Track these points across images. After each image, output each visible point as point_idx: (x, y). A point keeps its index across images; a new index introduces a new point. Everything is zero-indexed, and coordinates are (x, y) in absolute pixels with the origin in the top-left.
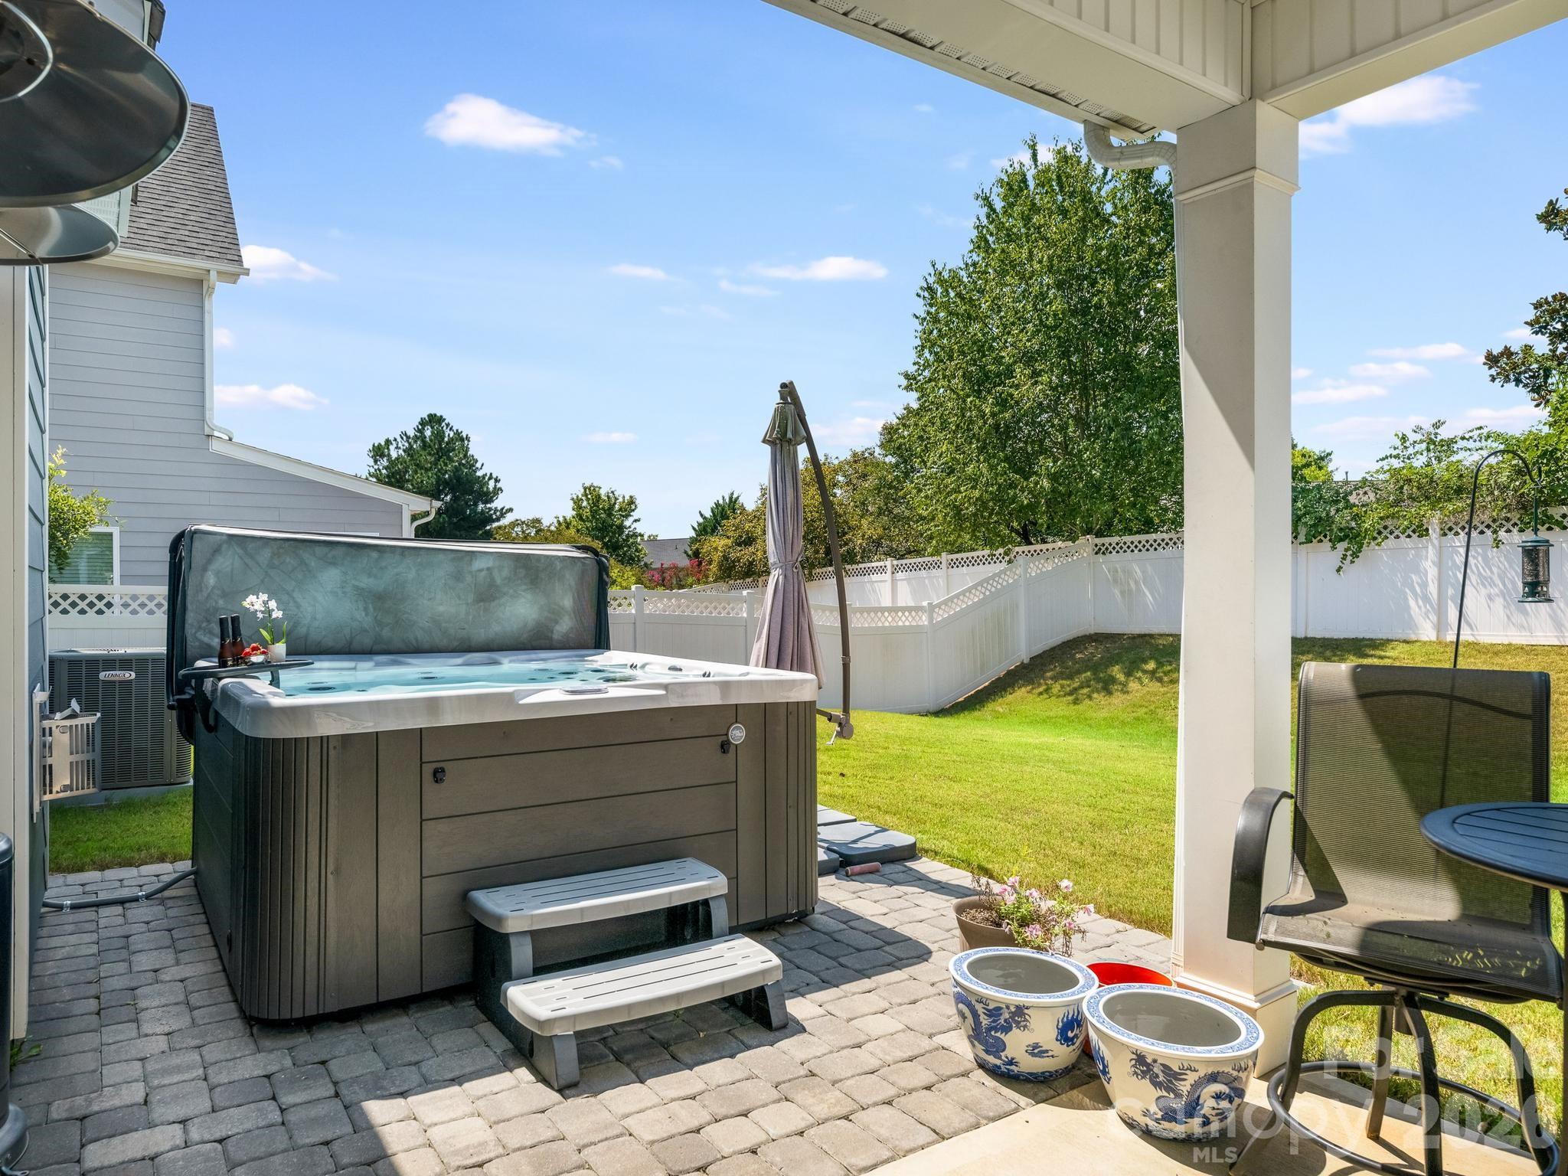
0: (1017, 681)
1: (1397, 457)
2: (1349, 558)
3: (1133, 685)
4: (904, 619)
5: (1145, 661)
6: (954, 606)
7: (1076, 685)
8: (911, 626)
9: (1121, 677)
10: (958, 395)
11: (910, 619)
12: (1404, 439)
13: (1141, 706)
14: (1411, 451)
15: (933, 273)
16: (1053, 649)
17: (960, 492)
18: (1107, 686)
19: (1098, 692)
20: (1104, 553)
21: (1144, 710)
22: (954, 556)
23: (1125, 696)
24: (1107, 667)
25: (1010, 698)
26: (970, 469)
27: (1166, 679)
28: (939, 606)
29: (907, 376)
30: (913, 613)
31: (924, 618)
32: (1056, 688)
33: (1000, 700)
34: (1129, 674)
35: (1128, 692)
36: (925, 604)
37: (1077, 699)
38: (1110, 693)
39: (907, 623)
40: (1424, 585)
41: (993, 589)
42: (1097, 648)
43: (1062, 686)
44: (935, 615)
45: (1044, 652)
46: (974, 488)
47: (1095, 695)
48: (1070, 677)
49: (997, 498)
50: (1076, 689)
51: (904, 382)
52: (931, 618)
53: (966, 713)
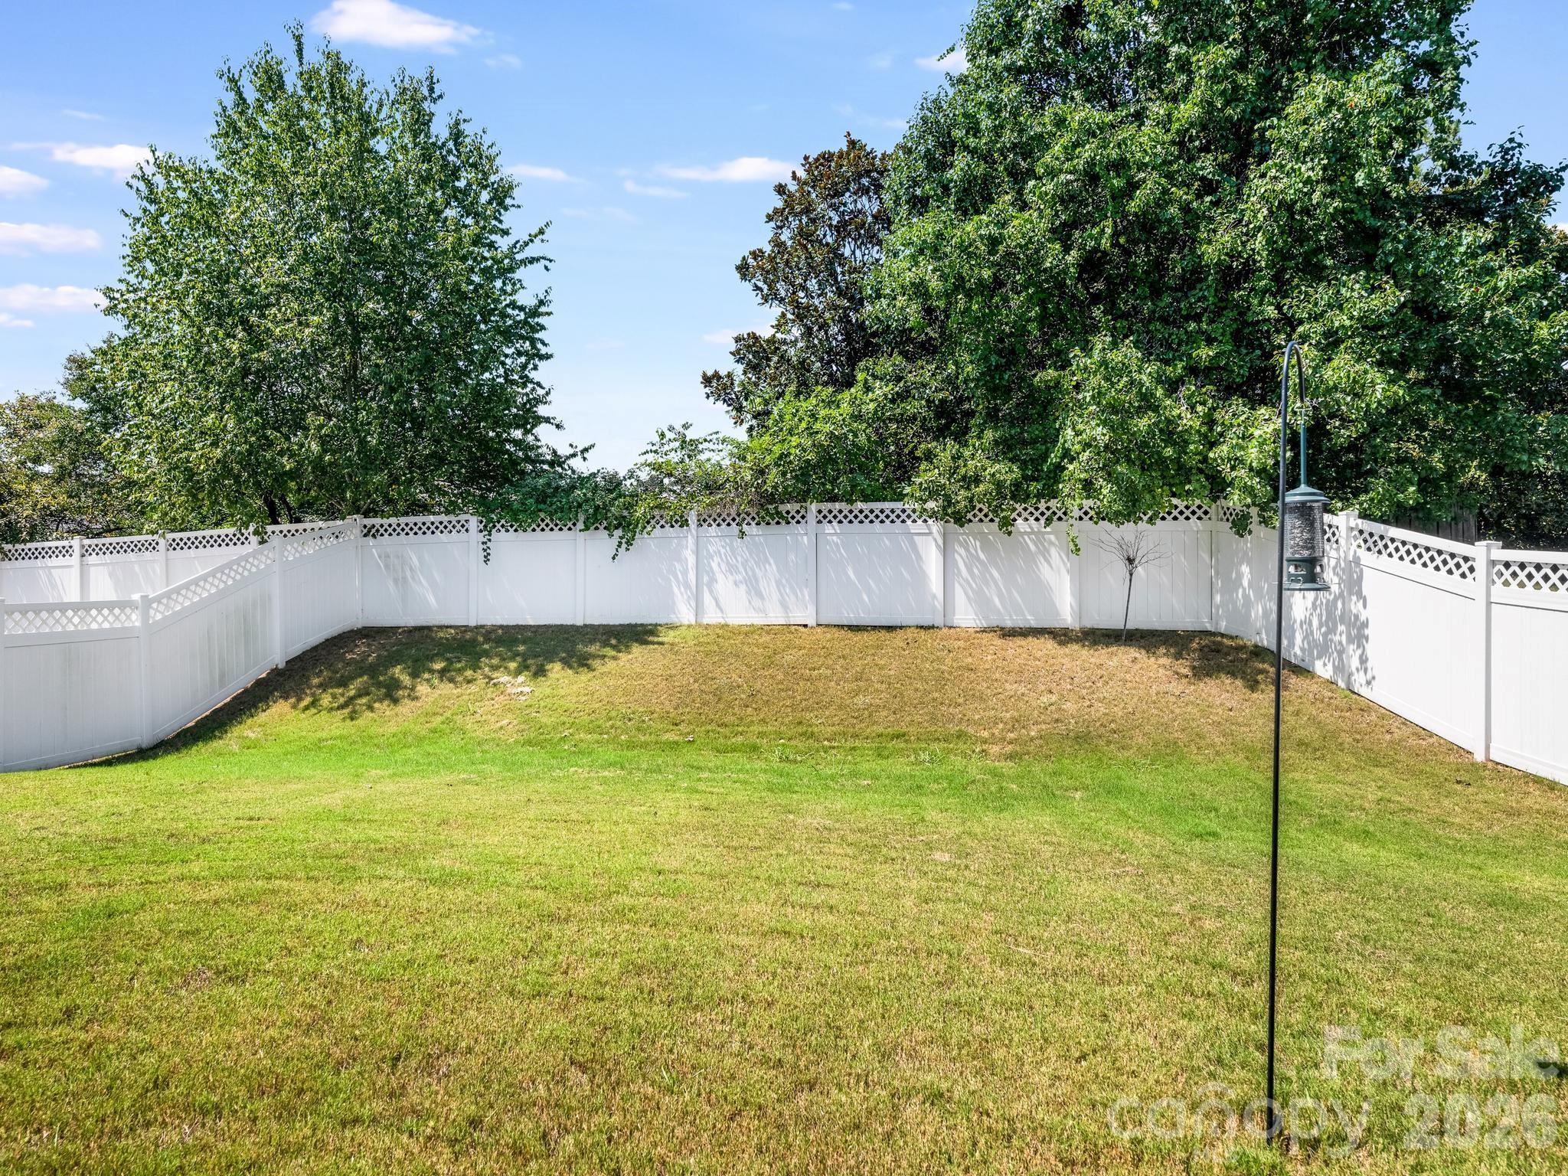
0: (272, 693)
1: (656, 452)
2: (624, 546)
3: (422, 689)
4: (100, 619)
5: (431, 658)
6: (181, 599)
7: (352, 693)
8: (112, 630)
9: (406, 679)
10: (192, 321)
11: (111, 619)
12: (663, 435)
13: (435, 714)
14: (666, 448)
15: (152, 161)
16: (315, 649)
17: (194, 450)
18: (391, 692)
19: (381, 701)
20: (374, 536)
21: (439, 719)
22: (177, 535)
23: (414, 703)
24: (387, 668)
25: (262, 717)
26: (210, 419)
27: (460, 679)
28: (158, 600)
29: (108, 292)
30: (117, 611)
31: (134, 617)
32: (326, 700)
33: (249, 721)
34: (415, 675)
35: (417, 698)
36: (136, 597)
37: (354, 711)
38: (395, 701)
39: (106, 625)
40: (685, 573)
41: (238, 577)
42: (369, 646)
43: (334, 697)
44: (152, 612)
45: (304, 653)
46: (215, 444)
47: (377, 705)
48: (343, 683)
49: (244, 462)
50: (352, 699)
51: (105, 303)
52: (145, 616)
53: (200, 744)
